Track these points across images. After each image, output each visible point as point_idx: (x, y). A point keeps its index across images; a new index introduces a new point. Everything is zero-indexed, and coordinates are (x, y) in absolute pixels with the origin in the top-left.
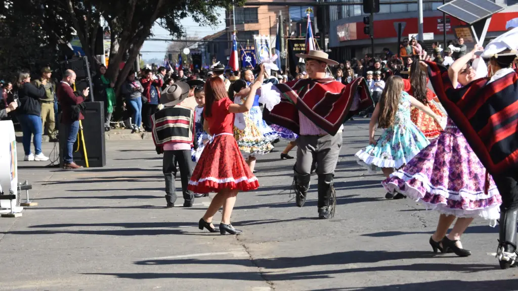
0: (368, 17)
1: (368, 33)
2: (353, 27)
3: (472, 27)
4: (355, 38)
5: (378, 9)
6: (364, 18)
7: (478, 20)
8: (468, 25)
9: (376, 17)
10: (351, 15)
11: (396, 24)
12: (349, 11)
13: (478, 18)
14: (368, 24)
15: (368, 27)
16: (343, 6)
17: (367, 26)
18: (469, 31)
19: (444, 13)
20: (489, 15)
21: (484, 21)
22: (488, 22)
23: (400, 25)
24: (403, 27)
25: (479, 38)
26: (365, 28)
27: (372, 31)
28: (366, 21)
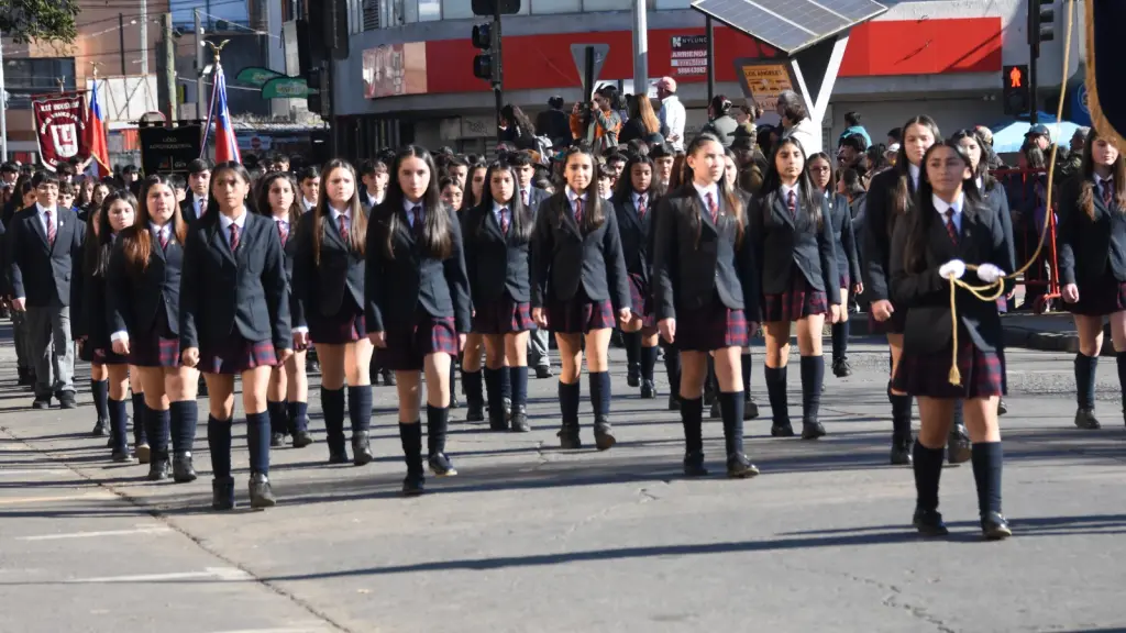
0: (485, 27)
1: (488, 76)
3: (795, 64)
4: (421, 86)
5: (514, 3)
6: (476, 30)
7: (810, 42)
8: (782, 57)
10: (410, 19)
11: (578, 51)
12: (401, 7)
13: (810, 37)
14: (486, 46)
15: (487, 58)
17: (483, 52)
18: (784, 76)
19: (709, 17)
20: (842, 28)
22: (840, 48)
23: (590, 53)
24: (599, 60)
25: (814, 97)
26: (477, 59)
27: (498, 70)
28: (480, 37)
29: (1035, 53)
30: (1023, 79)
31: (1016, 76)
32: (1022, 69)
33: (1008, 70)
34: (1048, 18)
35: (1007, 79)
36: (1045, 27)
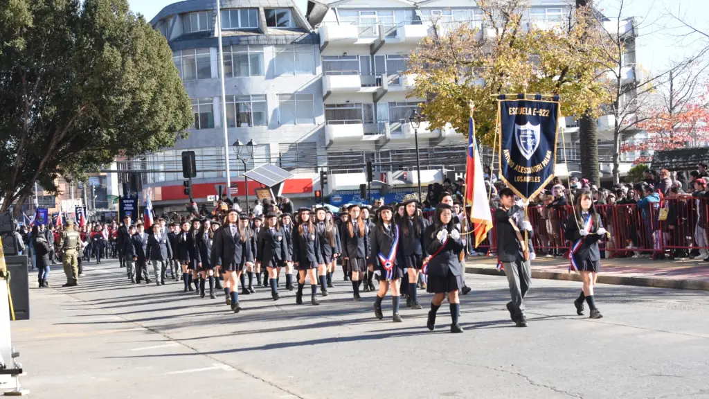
0: (187, 181)
1: (188, 194)
2: (159, 190)
3: (271, 190)
4: (159, 198)
5: (195, 175)
6: (185, 182)
7: (274, 184)
8: (267, 188)
9: (194, 181)
10: (156, 181)
11: (216, 186)
12: (154, 179)
13: (274, 182)
14: (188, 186)
15: (188, 189)
16: (148, 174)
18: (268, 193)
19: (246, 178)
20: (283, 180)
21: (279, 185)
22: (282, 186)
23: (220, 187)
26: (185, 190)
27: (191, 192)
28: (186, 184)
29: (323, 187)
30: (320, 194)
31: (318, 193)
32: (319, 191)
33: (316, 192)
34: (326, 178)
35: (316, 194)
36: (325, 181)
